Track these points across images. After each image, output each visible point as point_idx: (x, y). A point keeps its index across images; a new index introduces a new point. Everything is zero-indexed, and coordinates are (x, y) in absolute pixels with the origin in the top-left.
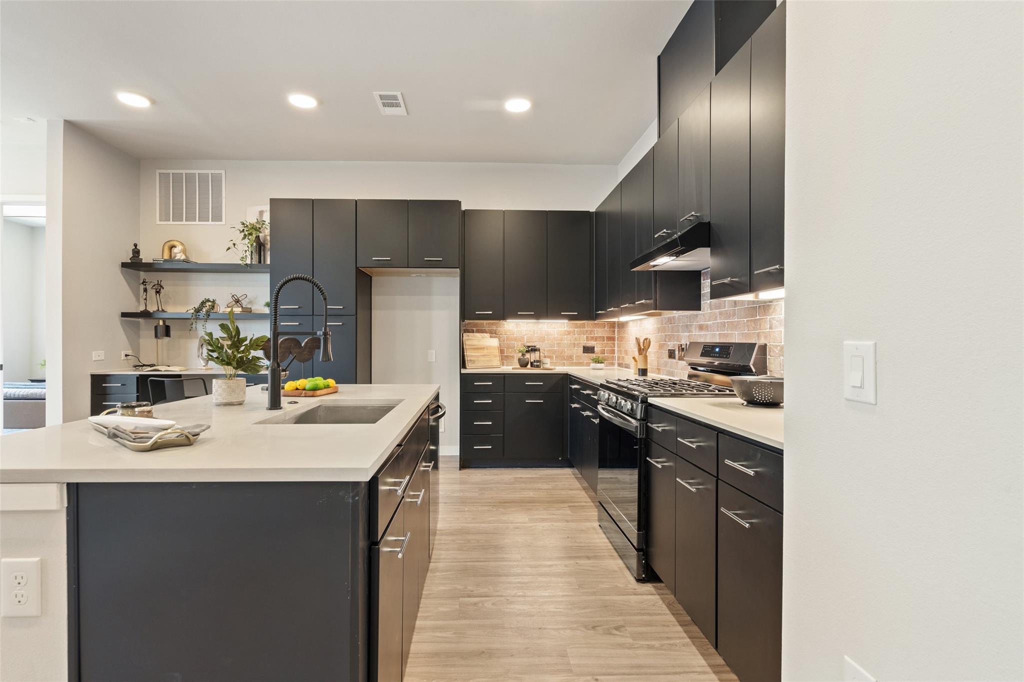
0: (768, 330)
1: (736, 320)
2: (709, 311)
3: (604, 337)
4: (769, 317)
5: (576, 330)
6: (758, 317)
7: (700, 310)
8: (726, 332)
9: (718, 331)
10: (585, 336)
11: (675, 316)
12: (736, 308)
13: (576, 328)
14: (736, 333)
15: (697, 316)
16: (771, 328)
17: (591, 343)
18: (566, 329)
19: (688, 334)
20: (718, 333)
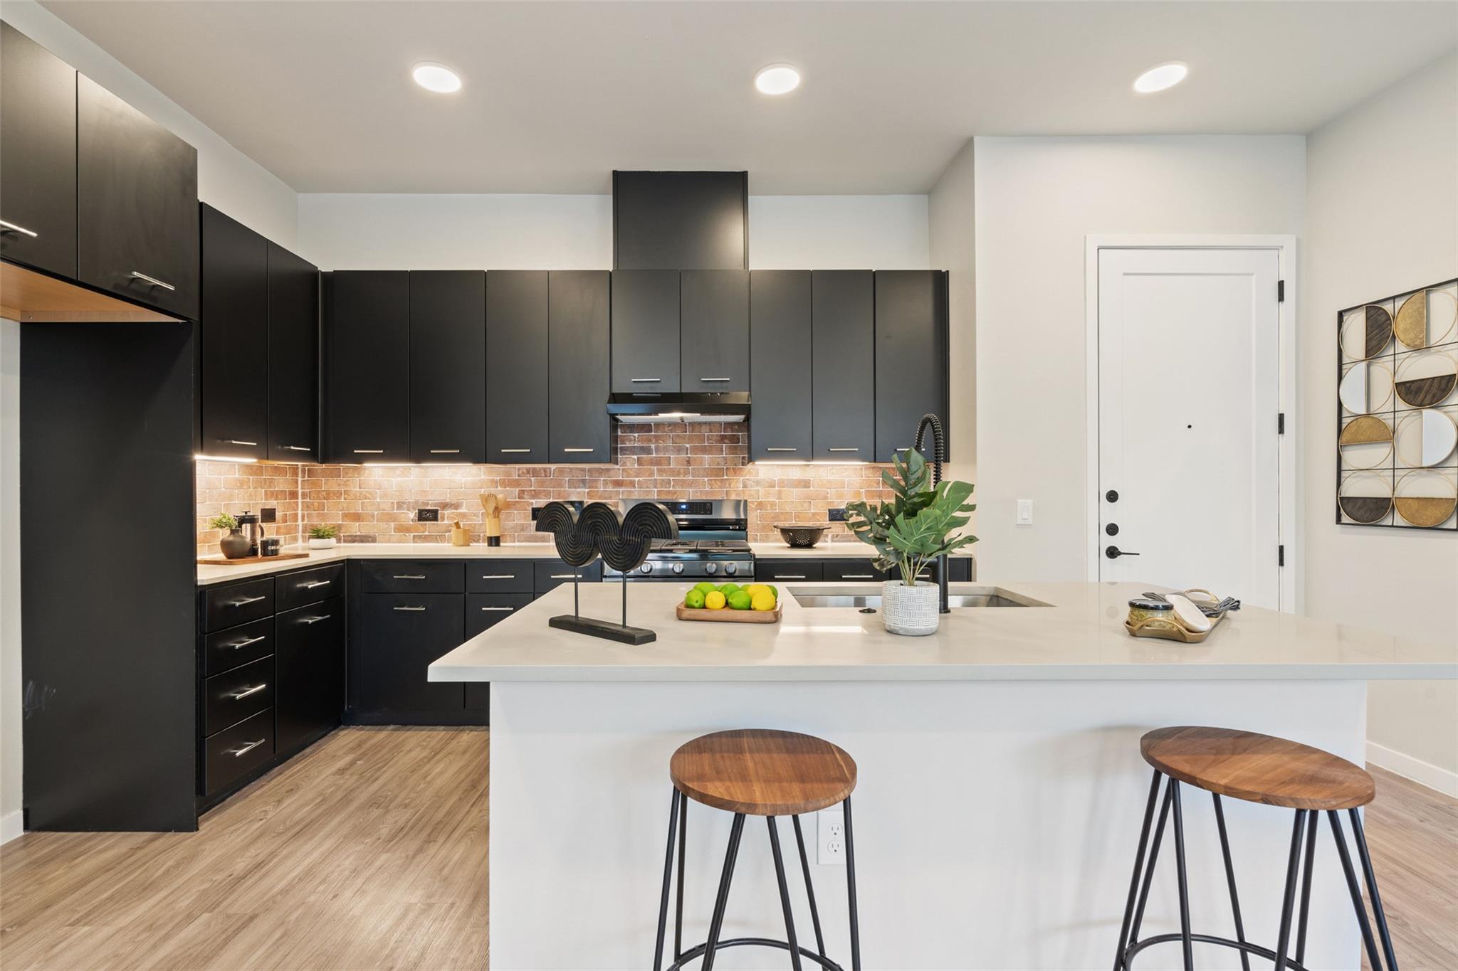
0: (741, 489)
1: (690, 478)
2: (636, 466)
3: (285, 491)
4: (742, 478)
5: (251, 478)
6: (725, 477)
7: (617, 464)
8: (671, 489)
9: (655, 487)
10: (263, 490)
11: (550, 469)
12: (690, 468)
13: (251, 475)
14: (691, 490)
15: (608, 470)
16: (745, 486)
17: (271, 504)
18: (237, 476)
19: (587, 490)
20: (656, 490)
